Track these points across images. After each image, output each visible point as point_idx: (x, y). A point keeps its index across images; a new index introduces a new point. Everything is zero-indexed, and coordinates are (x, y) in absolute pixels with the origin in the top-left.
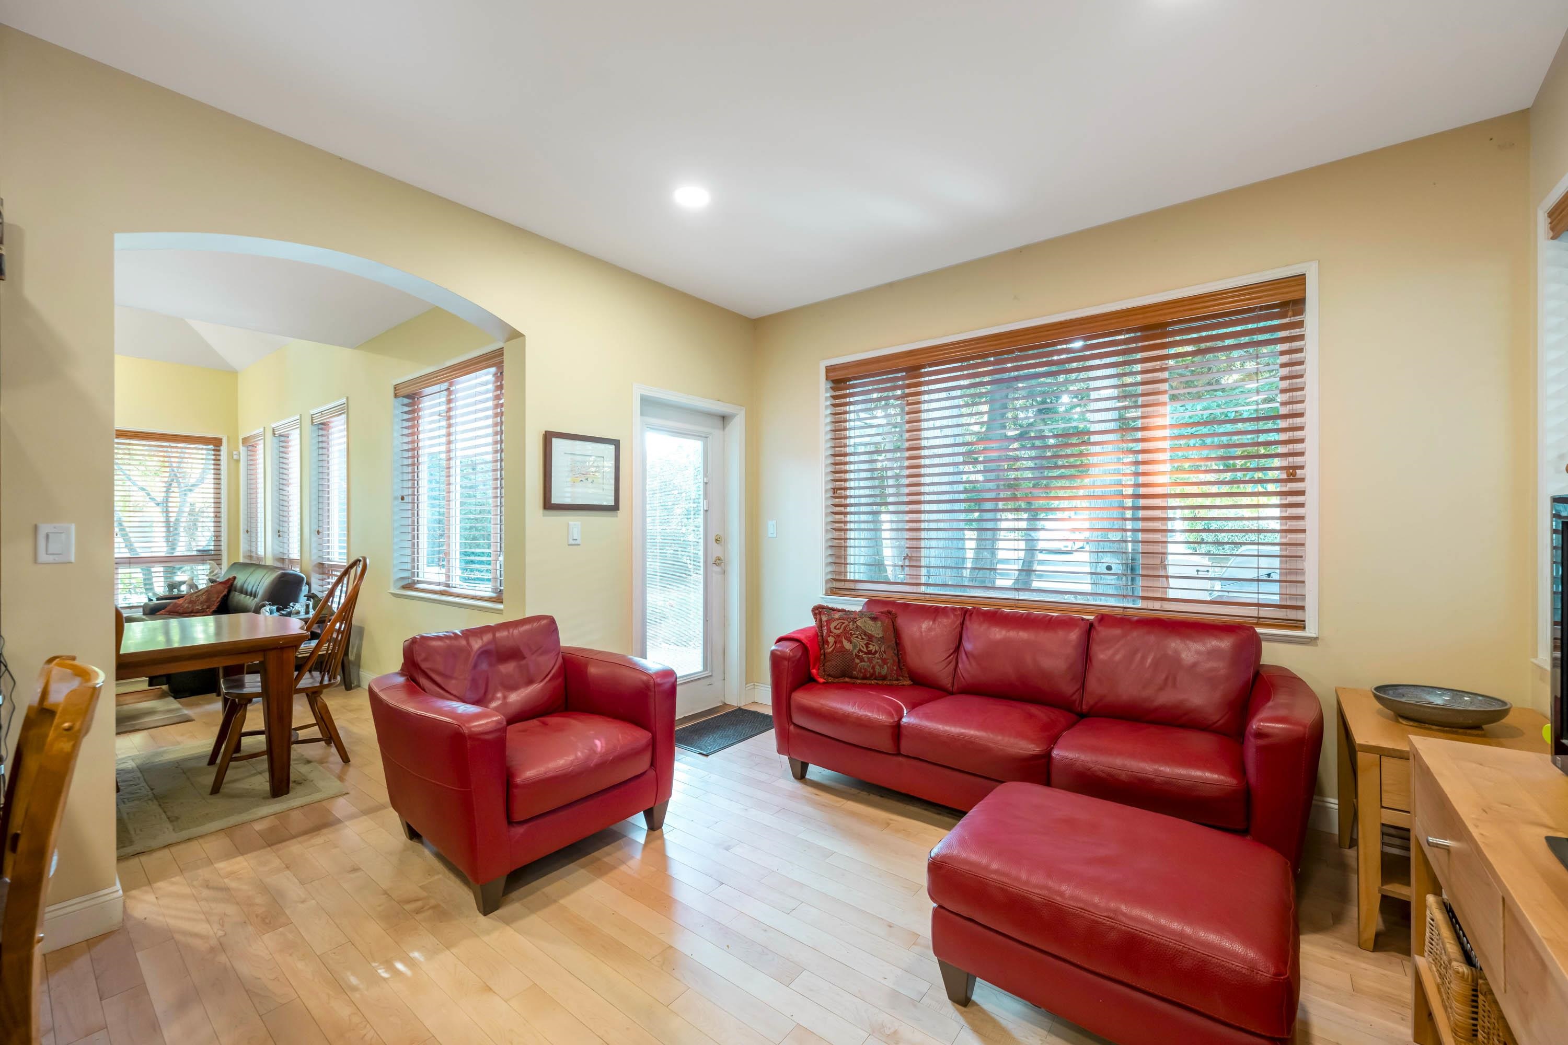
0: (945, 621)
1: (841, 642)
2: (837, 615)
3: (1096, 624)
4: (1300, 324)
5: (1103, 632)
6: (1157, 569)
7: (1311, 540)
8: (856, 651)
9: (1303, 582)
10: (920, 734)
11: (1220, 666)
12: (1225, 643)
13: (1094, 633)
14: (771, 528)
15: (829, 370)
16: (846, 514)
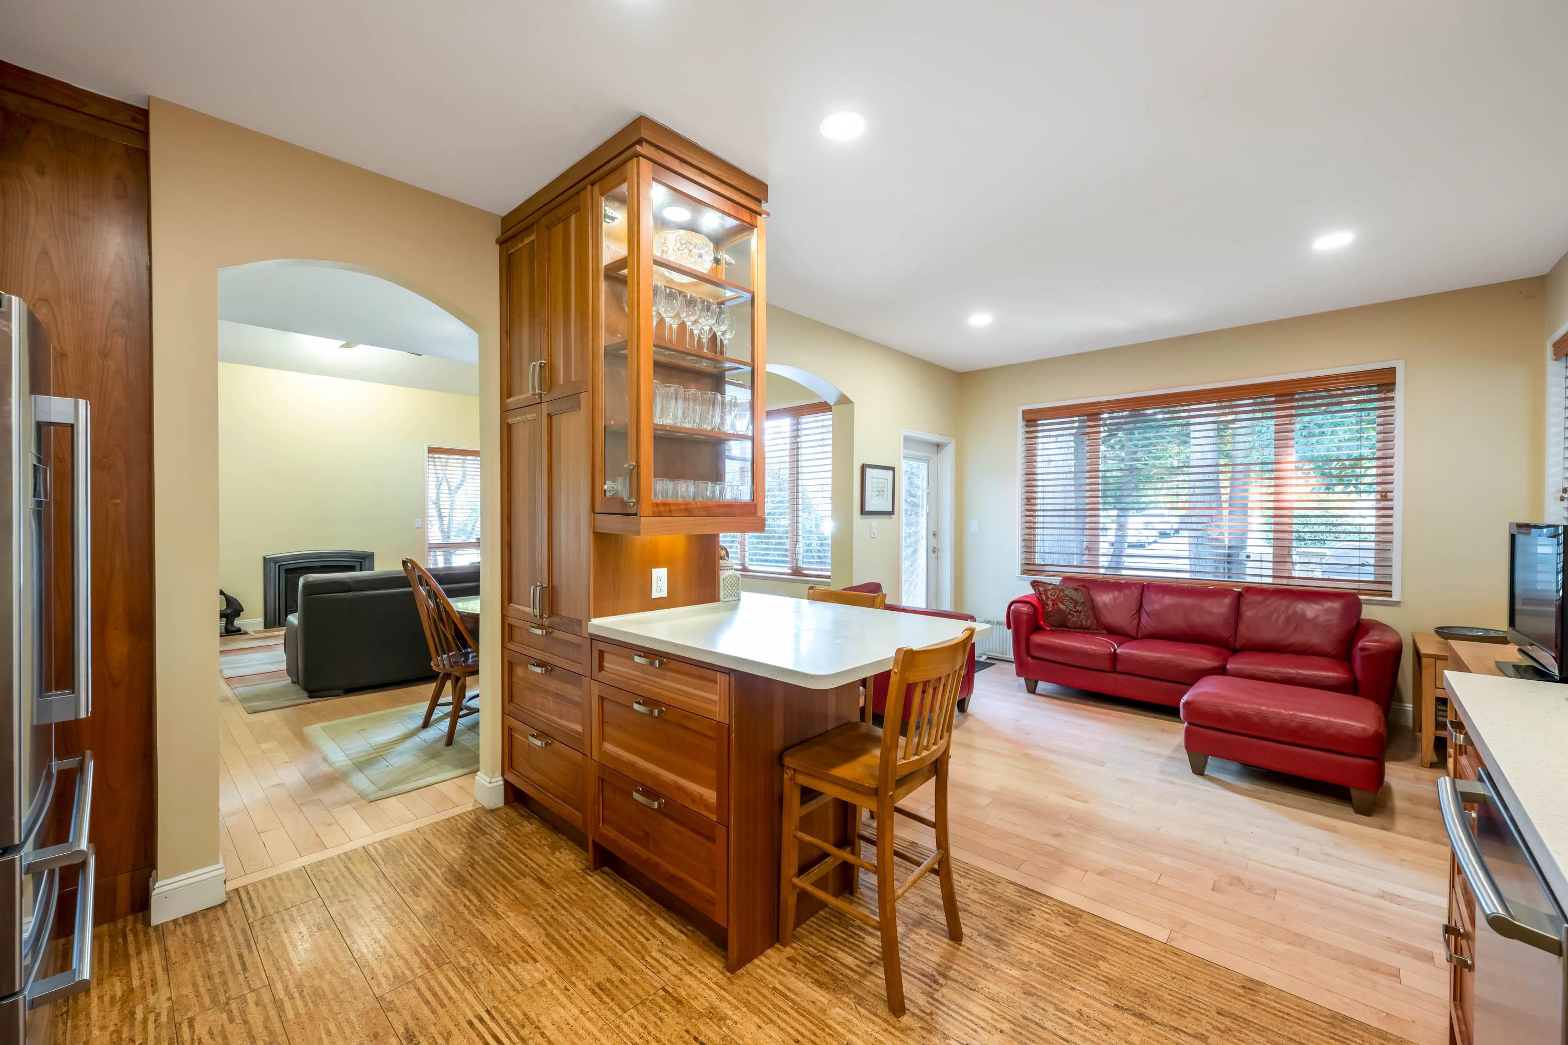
0: (1127, 592)
1: (1057, 604)
2: (1050, 587)
3: (1244, 593)
4: (1392, 399)
5: (1250, 598)
6: (1285, 557)
7: (1397, 539)
8: (1068, 610)
9: (1391, 566)
10: (1133, 660)
11: (1334, 618)
12: (1336, 605)
13: (1242, 599)
14: (973, 526)
15: (1025, 412)
16: (1035, 516)
